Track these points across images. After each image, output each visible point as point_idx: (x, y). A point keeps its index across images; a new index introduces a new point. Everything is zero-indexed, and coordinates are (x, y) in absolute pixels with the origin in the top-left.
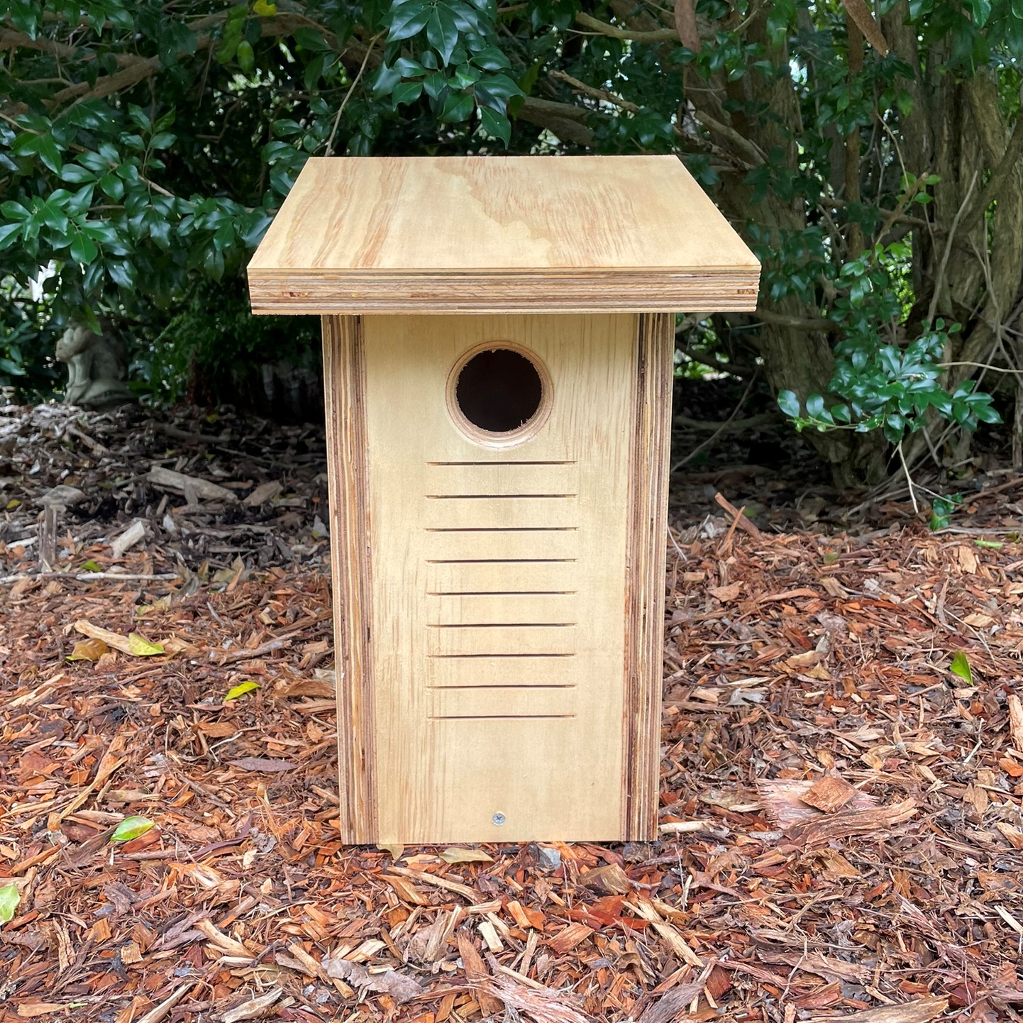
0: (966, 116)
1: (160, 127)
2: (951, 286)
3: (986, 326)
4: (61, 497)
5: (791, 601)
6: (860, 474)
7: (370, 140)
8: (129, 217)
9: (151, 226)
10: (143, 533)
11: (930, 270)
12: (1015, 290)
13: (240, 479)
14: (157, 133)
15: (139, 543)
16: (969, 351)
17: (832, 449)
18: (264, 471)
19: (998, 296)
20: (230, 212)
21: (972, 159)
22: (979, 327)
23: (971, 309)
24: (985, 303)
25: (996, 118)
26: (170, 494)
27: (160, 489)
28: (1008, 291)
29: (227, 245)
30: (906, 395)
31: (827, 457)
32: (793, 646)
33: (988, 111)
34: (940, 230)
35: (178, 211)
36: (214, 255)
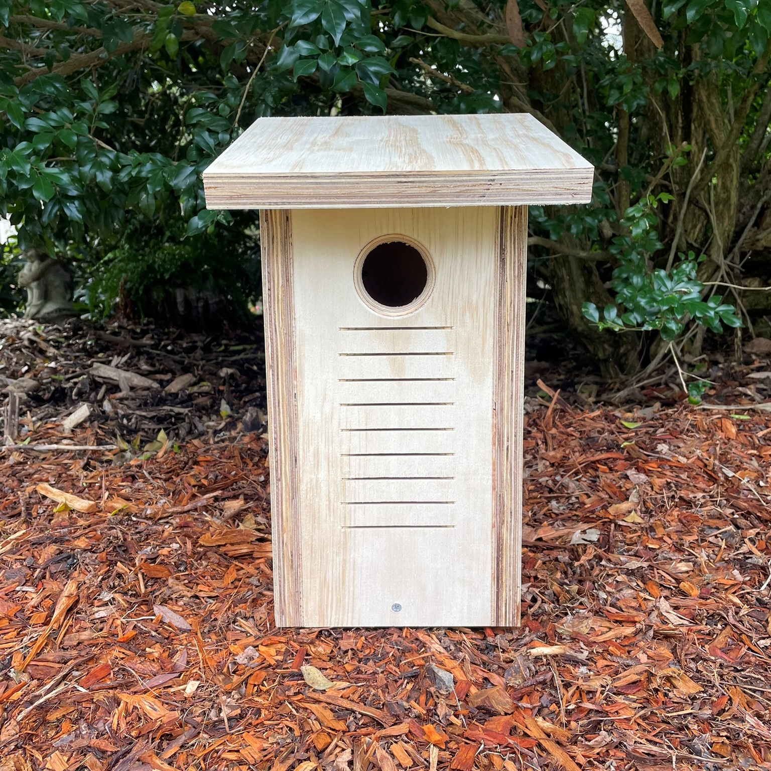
1: (106, 97)
2: (686, 231)
3: (711, 260)
4: (22, 387)
5: (605, 462)
8: (80, 167)
9: (98, 173)
10: (88, 413)
13: (161, 373)
14: (103, 102)
15: (85, 421)
18: (180, 366)
20: (160, 164)
21: (700, 140)
23: (700, 248)
25: (718, 111)
26: (107, 384)
27: (101, 380)
28: (726, 234)
29: (158, 189)
30: (679, 304)
32: (610, 497)
35: (119, 162)
36: (147, 197)
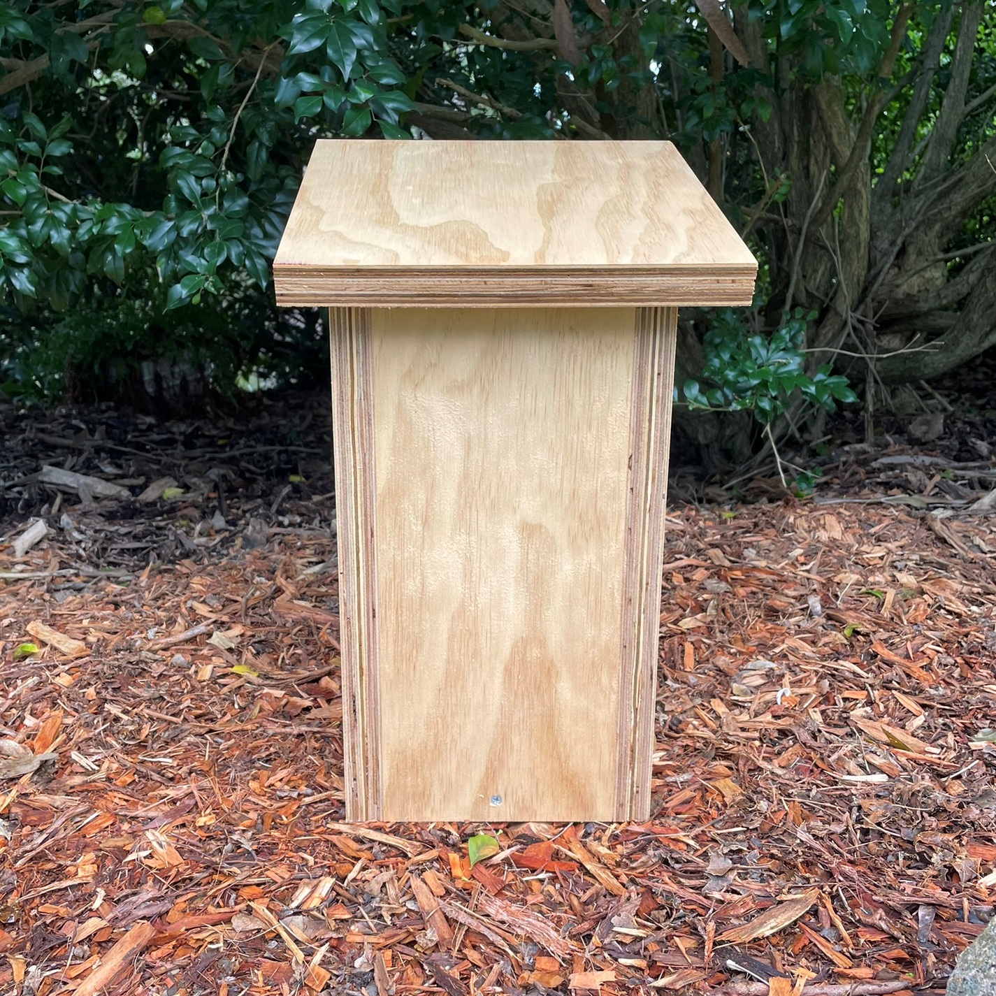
0: (814, 117)
1: (56, 134)
2: (804, 276)
3: (837, 313)
5: (681, 571)
6: (728, 454)
7: (268, 148)
8: (28, 224)
9: (52, 232)
10: (45, 531)
11: (786, 262)
12: (862, 279)
13: (132, 476)
14: (52, 141)
15: (41, 541)
16: (822, 337)
17: (701, 431)
18: (155, 467)
19: (847, 285)
20: (129, 217)
21: (820, 158)
22: (830, 315)
23: (823, 298)
24: (835, 293)
25: (841, 121)
26: (64, 493)
27: (53, 488)
28: (855, 280)
29: (128, 251)
30: (774, 378)
31: (696, 439)
32: (683, 610)
33: (834, 113)
34: (794, 225)
35: (77, 217)
36: (114, 258)
